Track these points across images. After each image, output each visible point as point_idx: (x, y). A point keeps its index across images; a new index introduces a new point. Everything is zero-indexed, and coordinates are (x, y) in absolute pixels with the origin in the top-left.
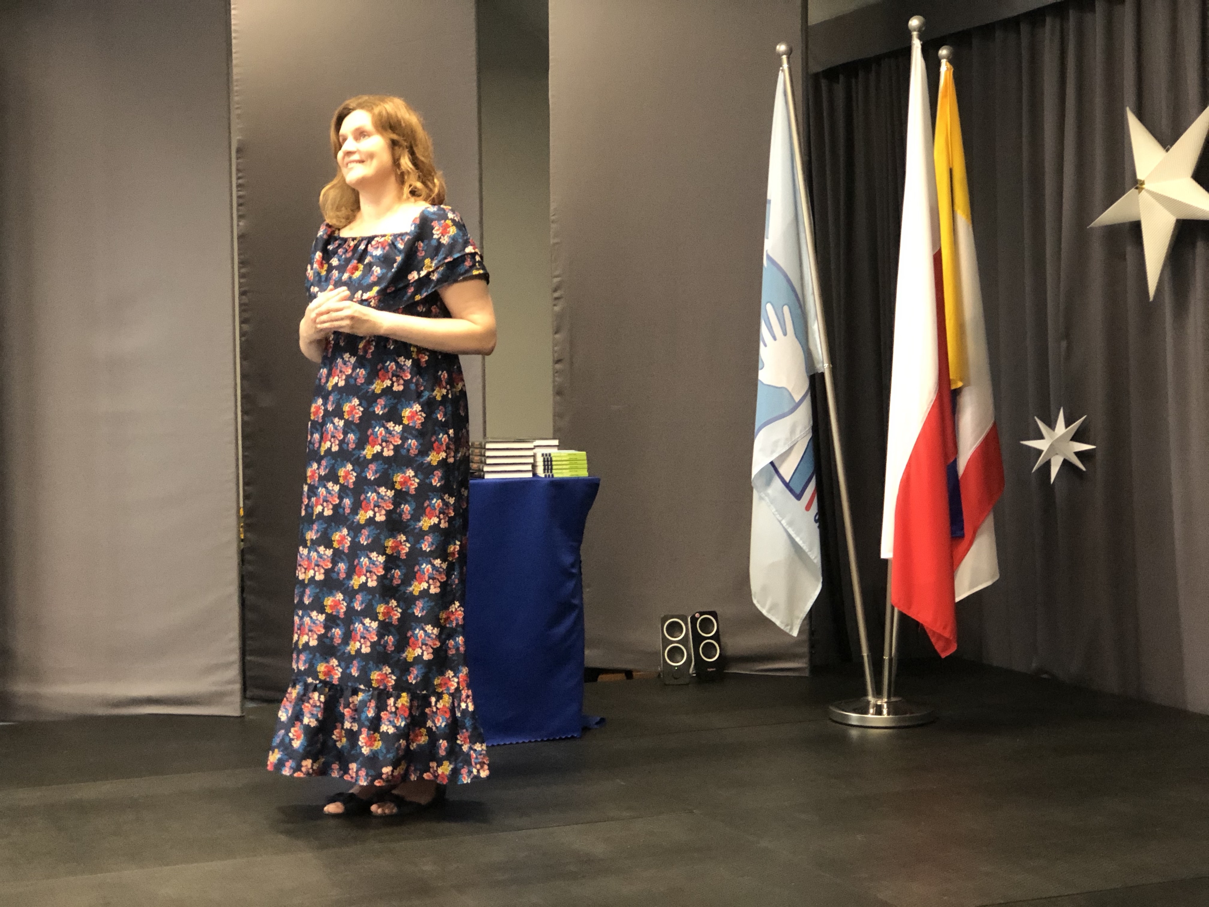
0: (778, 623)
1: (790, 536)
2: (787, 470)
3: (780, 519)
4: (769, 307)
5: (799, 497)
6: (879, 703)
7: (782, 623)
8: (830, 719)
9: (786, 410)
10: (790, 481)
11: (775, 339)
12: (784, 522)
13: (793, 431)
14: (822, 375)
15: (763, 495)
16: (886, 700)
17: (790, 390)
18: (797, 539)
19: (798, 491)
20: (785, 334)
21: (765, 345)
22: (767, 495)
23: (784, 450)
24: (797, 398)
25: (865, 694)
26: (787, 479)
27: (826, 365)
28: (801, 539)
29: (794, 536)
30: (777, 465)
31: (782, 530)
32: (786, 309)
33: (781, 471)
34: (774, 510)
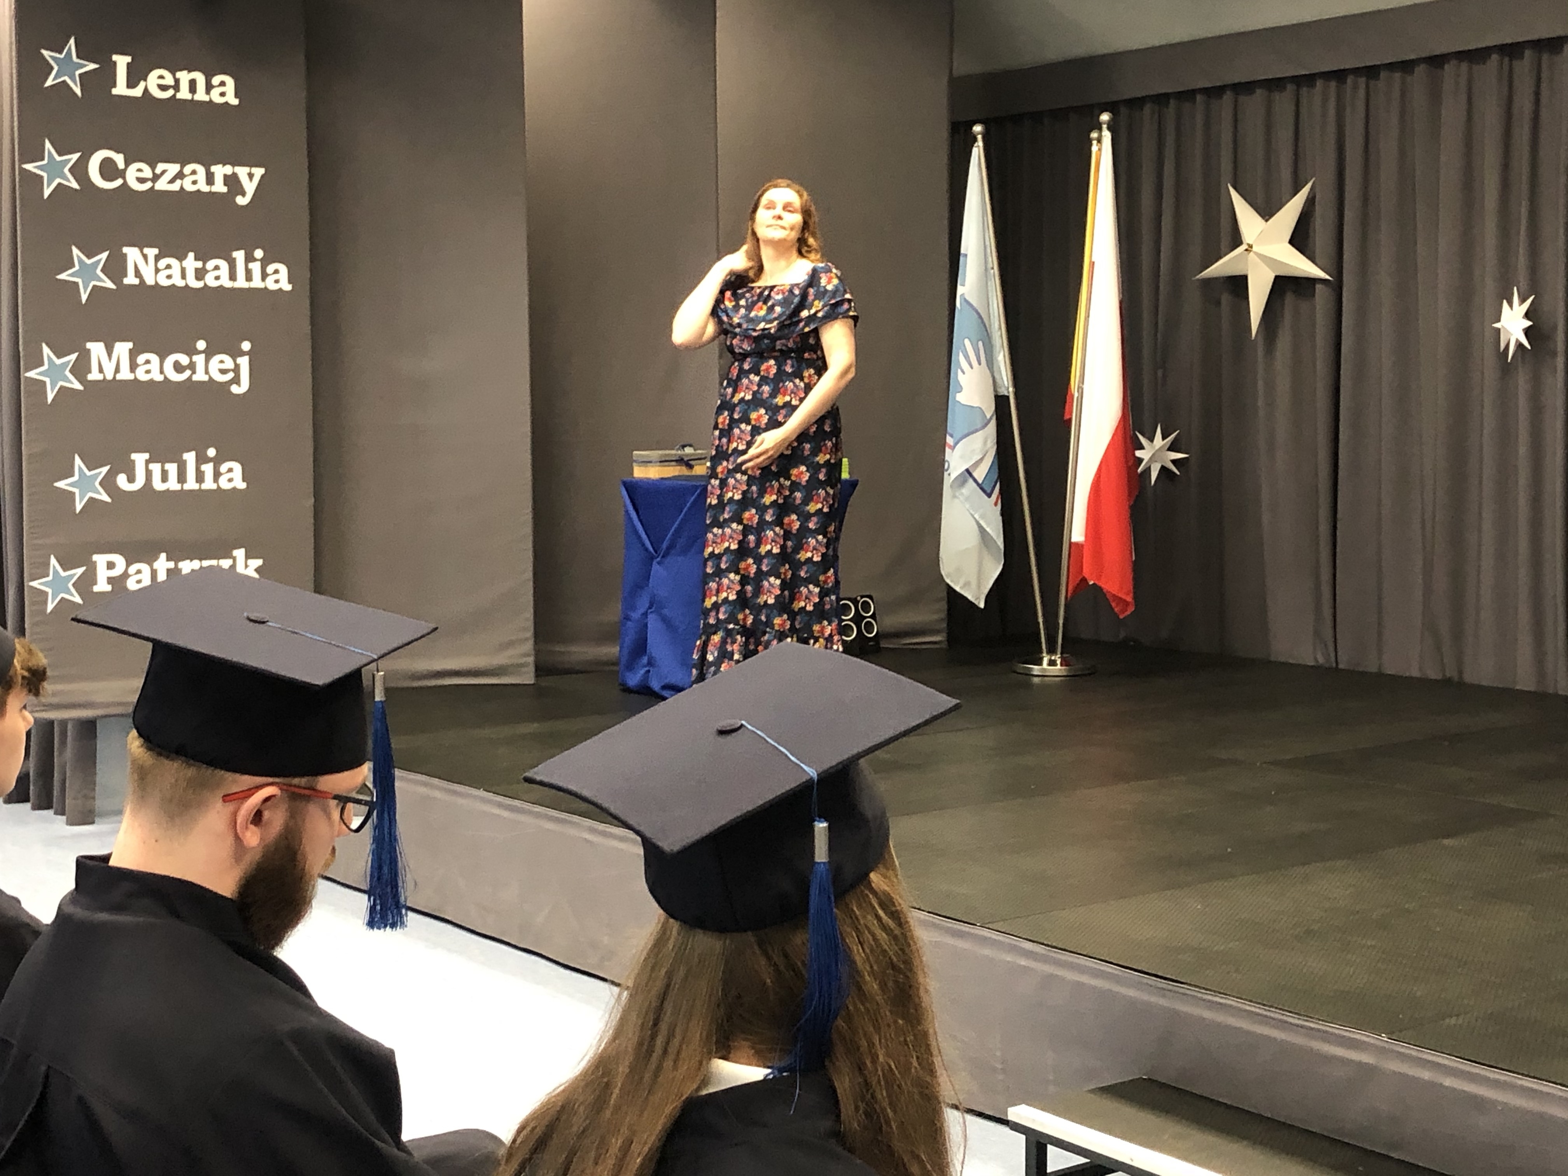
0: (970, 597)
1: (980, 527)
2: (980, 474)
3: (973, 513)
4: (967, 342)
5: (989, 495)
6: (1053, 658)
7: (973, 597)
8: (1015, 672)
9: (979, 426)
10: (983, 481)
11: (972, 368)
12: (977, 516)
13: (985, 443)
14: (1008, 397)
15: (957, 494)
16: (1059, 656)
17: (983, 408)
18: (988, 529)
19: (989, 491)
20: (980, 364)
21: (964, 373)
22: (962, 494)
23: (979, 458)
24: (988, 417)
25: (1042, 653)
26: (980, 482)
27: (1011, 389)
28: (991, 529)
29: (985, 526)
30: (971, 471)
31: (974, 523)
32: (980, 343)
33: (975, 474)
34: (967, 506)
